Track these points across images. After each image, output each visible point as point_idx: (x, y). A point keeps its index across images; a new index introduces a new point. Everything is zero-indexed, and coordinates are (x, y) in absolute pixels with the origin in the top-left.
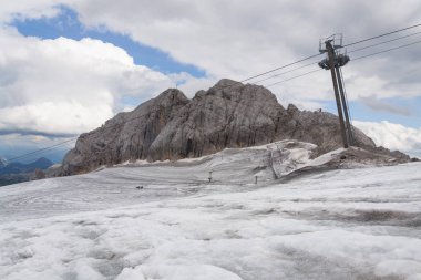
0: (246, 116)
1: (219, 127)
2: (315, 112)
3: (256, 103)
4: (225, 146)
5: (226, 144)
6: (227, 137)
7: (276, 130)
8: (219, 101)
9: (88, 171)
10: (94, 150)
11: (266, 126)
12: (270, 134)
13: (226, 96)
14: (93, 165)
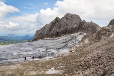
0: (71, 25)
1: (64, 28)
2: (90, 23)
3: (74, 20)
4: (65, 34)
5: (66, 33)
6: (66, 31)
7: (78, 29)
8: (65, 20)
9: (37, 40)
10: (39, 35)
11: (76, 28)
12: (77, 30)
13: (67, 19)
14: (38, 39)
